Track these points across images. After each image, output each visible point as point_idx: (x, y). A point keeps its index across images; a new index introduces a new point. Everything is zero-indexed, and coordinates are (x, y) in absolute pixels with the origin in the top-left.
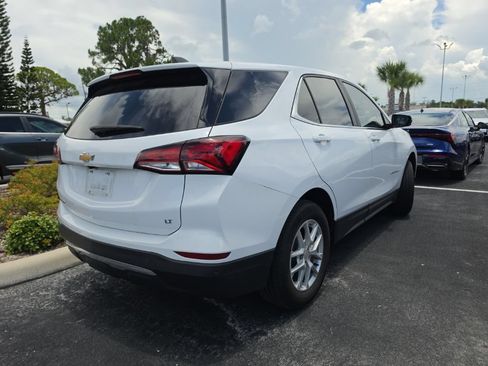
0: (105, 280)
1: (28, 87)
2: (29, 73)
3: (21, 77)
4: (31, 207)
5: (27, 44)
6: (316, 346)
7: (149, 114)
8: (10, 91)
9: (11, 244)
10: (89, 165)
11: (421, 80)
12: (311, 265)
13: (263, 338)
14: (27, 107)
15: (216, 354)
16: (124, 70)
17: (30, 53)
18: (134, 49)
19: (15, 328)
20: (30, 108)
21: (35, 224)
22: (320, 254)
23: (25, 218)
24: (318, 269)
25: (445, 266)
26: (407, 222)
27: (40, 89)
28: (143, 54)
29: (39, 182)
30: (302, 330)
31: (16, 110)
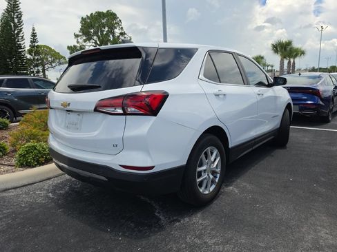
0: (78, 184)
1: (34, 58)
2: (35, 49)
3: (30, 52)
4: (33, 137)
5: (34, 30)
6: (212, 230)
7: (108, 75)
8: (22, 61)
9: (20, 161)
10: (67, 109)
11: (303, 53)
12: (211, 177)
13: (177, 224)
14: (33, 72)
15: (146, 232)
16: (98, 47)
17: (35, 36)
18: (105, 33)
19: (19, 214)
20: (35, 73)
21: (34, 148)
22: (219, 170)
23: (29, 144)
24: (217, 180)
25: (306, 180)
26: (284, 150)
27: (42, 59)
28: (111, 36)
29: (39, 121)
30: (204, 220)
31: (26, 74)
